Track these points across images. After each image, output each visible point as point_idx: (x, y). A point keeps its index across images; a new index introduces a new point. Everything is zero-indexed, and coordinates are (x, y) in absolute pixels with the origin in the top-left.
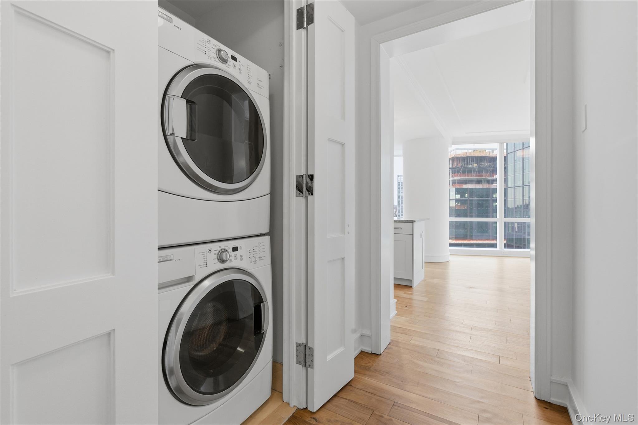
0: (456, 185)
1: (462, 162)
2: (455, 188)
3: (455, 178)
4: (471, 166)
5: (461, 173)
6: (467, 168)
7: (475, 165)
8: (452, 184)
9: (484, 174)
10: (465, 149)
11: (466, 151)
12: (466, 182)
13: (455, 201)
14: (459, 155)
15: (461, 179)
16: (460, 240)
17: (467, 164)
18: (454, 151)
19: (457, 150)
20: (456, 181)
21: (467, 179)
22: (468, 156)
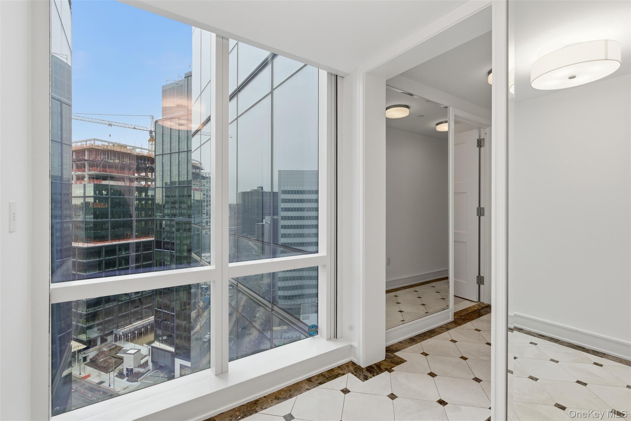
0: (95, 180)
1: (102, 155)
2: (93, 184)
3: (92, 173)
4: (112, 161)
5: (100, 167)
6: (107, 162)
7: (117, 161)
8: (89, 179)
9: (126, 171)
10: (105, 141)
11: (106, 144)
12: (105, 178)
13: (93, 198)
14: (99, 146)
15: (100, 174)
16: (100, 242)
17: (108, 158)
18: (92, 142)
19: (96, 141)
20: (94, 175)
21: (108, 175)
22: (109, 150)
